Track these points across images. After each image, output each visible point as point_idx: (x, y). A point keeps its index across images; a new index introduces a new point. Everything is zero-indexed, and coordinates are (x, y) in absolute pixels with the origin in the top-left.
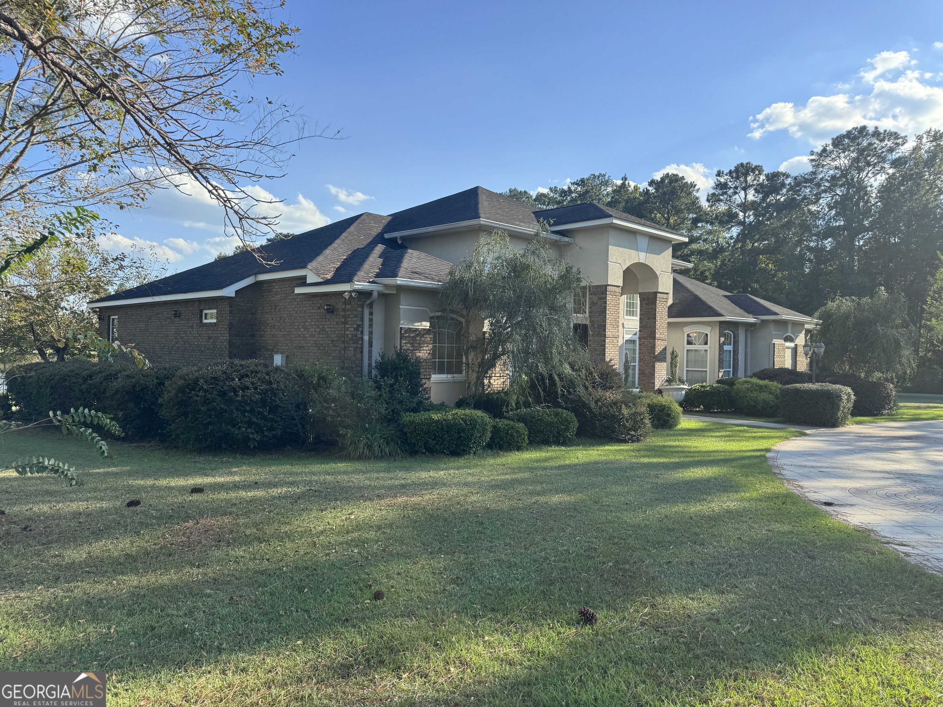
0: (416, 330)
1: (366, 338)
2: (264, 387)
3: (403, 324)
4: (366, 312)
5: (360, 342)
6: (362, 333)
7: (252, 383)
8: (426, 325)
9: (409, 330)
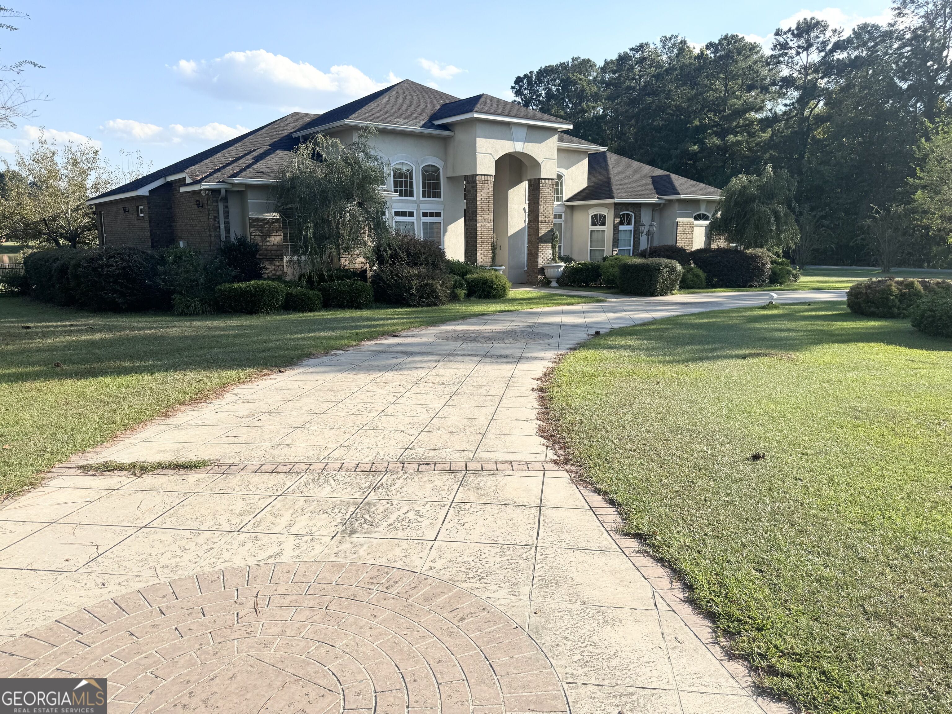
0: (264, 219)
1: (222, 226)
2: (125, 264)
3: (252, 215)
4: (221, 206)
5: (218, 230)
6: (219, 222)
7: (116, 262)
8: (277, 215)
9: (258, 220)
